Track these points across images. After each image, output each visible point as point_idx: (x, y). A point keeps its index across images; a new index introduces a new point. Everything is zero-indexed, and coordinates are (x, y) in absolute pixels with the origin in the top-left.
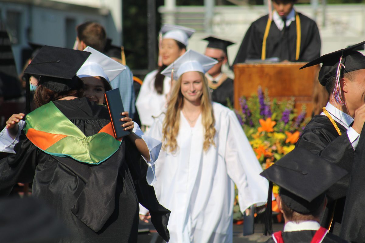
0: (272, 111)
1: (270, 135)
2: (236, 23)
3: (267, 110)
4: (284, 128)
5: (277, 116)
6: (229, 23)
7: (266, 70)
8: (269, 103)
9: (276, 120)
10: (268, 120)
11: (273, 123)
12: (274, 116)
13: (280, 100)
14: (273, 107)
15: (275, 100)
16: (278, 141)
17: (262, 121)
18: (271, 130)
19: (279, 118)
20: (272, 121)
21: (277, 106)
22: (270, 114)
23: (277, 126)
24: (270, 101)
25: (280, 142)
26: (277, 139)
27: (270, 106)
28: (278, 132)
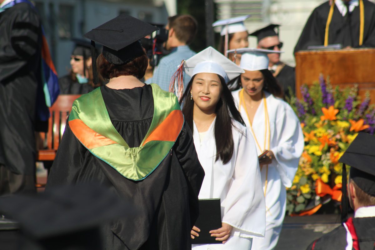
0: (335, 99)
1: (333, 123)
2: (293, 11)
3: (329, 98)
4: (348, 116)
5: (340, 104)
6: (286, 12)
7: (329, 57)
8: (332, 91)
9: (339, 108)
10: (331, 108)
11: (336, 111)
12: (337, 104)
13: (343, 88)
14: (335, 95)
15: (337, 87)
16: (341, 130)
17: (324, 110)
18: (334, 118)
19: (342, 106)
20: (335, 109)
21: (340, 93)
22: (333, 102)
23: (341, 114)
24: (333, 88)
25: (344, 131)
26: (340, 128)
27: (332, 94)
28: (341, 120)
